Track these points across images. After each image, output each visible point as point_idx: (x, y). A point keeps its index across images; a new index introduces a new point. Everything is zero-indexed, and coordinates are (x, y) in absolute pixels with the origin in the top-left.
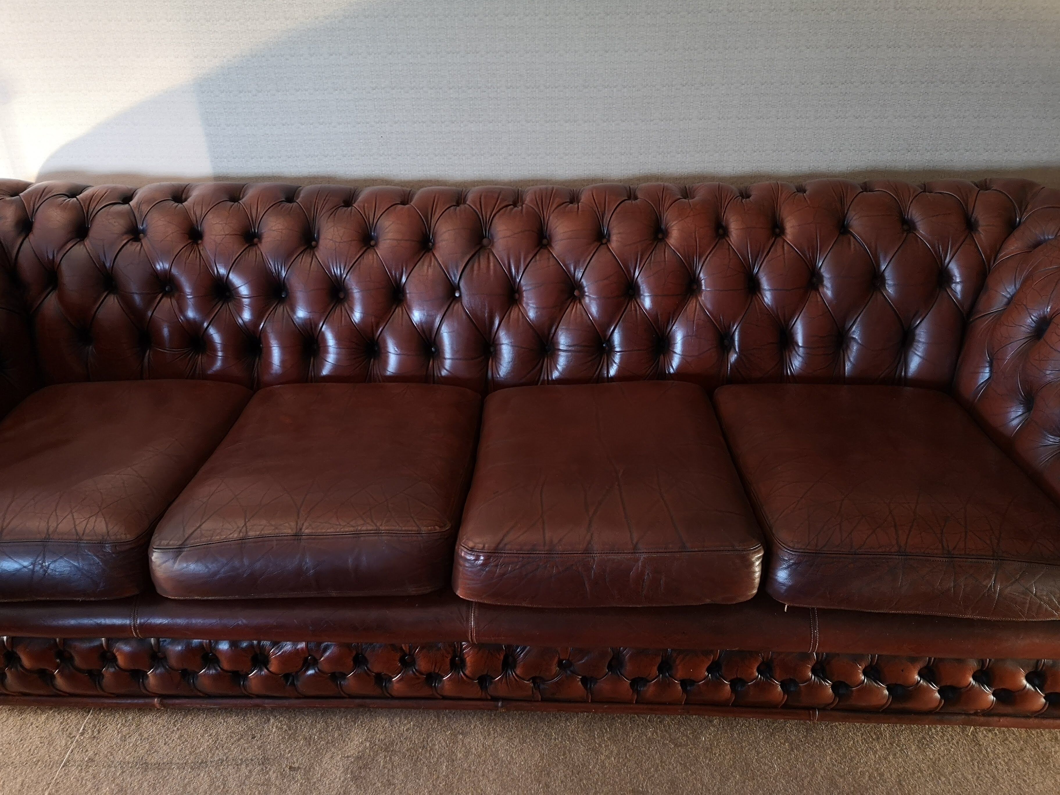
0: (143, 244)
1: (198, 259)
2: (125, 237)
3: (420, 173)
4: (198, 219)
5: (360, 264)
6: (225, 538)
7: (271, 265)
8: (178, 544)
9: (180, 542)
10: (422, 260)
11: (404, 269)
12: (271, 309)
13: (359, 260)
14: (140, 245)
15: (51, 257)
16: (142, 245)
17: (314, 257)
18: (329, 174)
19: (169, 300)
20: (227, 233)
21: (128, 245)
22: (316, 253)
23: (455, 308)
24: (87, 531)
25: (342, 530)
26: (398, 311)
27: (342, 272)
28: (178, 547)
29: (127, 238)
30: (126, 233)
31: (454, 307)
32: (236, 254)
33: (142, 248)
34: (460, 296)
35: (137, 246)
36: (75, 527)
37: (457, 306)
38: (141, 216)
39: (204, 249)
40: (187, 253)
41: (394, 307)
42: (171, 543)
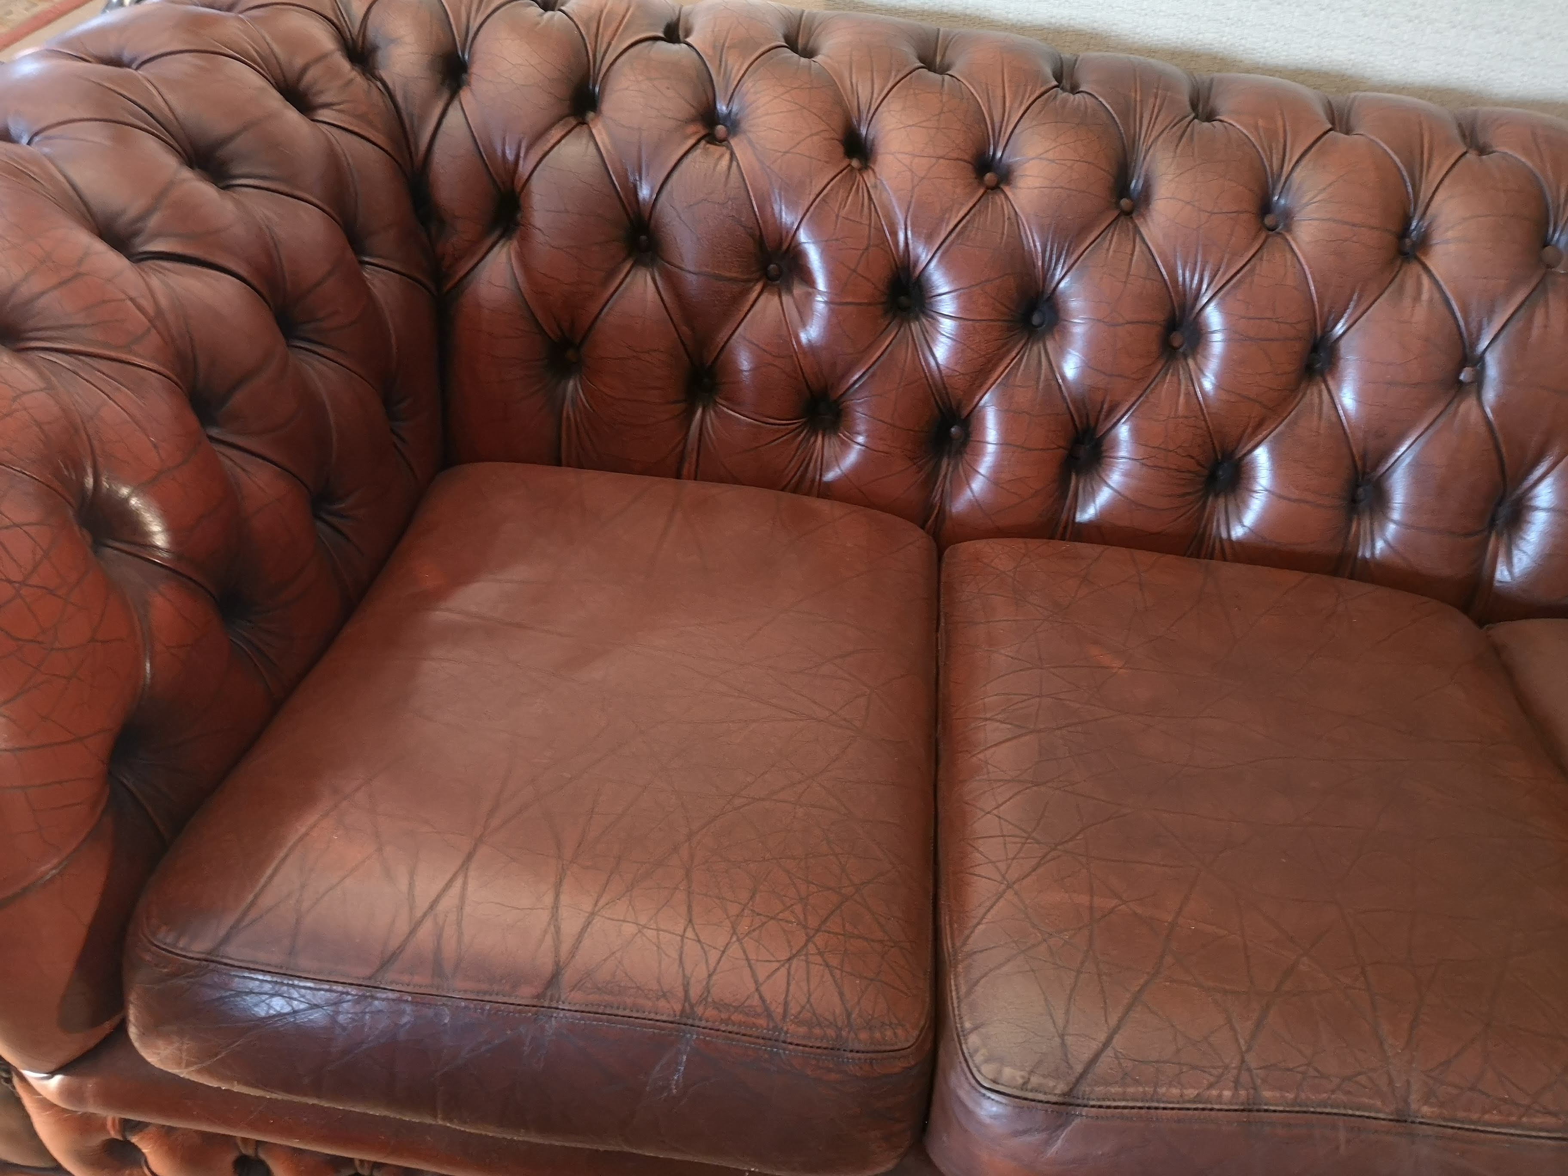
0: (738, 154)
1: (866, 210)
2: (691, 129)
3: (1310, 51)
4: (862, 107)
5: (1252, 270)
6: (1197, 1099)
7: (1035, 246)
8: (1058, 1091)
9: (1061, 1087)
10: (1397, 280)
11: (1355, 297)
12: (1013, 354)
13: (1252, 263)
14: (727, 157)
15: (510, 156)
16: (732, 154)
17: (1138, 240)
18: (1096, 25)
19: (776, 298)
20: (941, 153)
21: (698, 152)
22: (1144, 231)
23: (1463, 408)
24: (794, 1009)
25: (1524, 1119)
26: (1312, 395)
27: (1204, 286)
28: (1060, 1099)
29: (695, 133)
30: (692, 120)
31: (1458, 406)
32: (958, 212)
33: (734, 164)
34: (1479, 380)
35: (722, 156)
36: (757, 990)
37: (1468, 406)
38: (727, 81)
39: (879, 186)
40: (842, 194)
41: (1303, 386)
42: (1035, 1080)
